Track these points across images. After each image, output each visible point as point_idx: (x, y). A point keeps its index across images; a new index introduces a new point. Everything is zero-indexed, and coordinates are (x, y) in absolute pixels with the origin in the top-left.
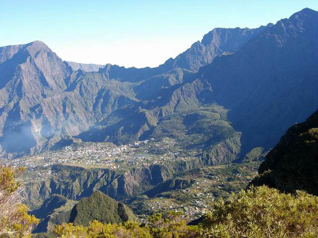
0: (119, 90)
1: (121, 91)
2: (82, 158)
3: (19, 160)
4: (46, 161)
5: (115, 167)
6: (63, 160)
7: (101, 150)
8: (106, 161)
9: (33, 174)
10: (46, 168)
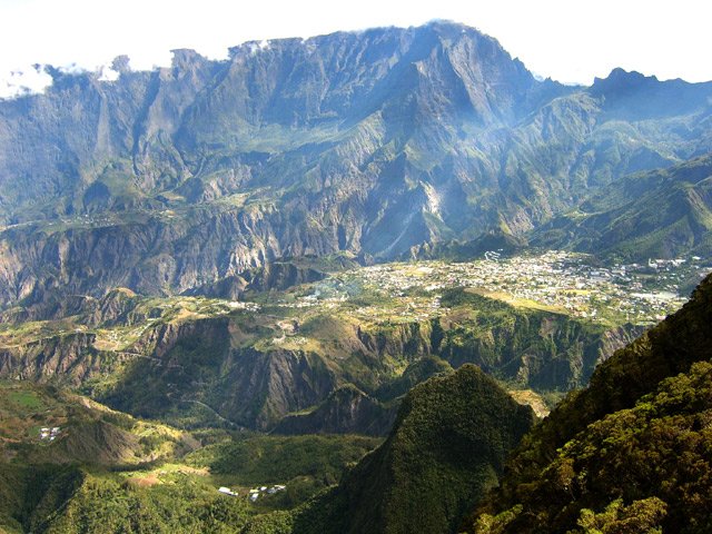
0: (638, 134)
1: (642, 137)
2: (515, 282)
3: (379, 268)
4: (435, 277)
5: (584, 314)
6: (470, 282)
7: (563, 268)
8: (569, 296)
9: (400, 303)
10: (429, 295)
